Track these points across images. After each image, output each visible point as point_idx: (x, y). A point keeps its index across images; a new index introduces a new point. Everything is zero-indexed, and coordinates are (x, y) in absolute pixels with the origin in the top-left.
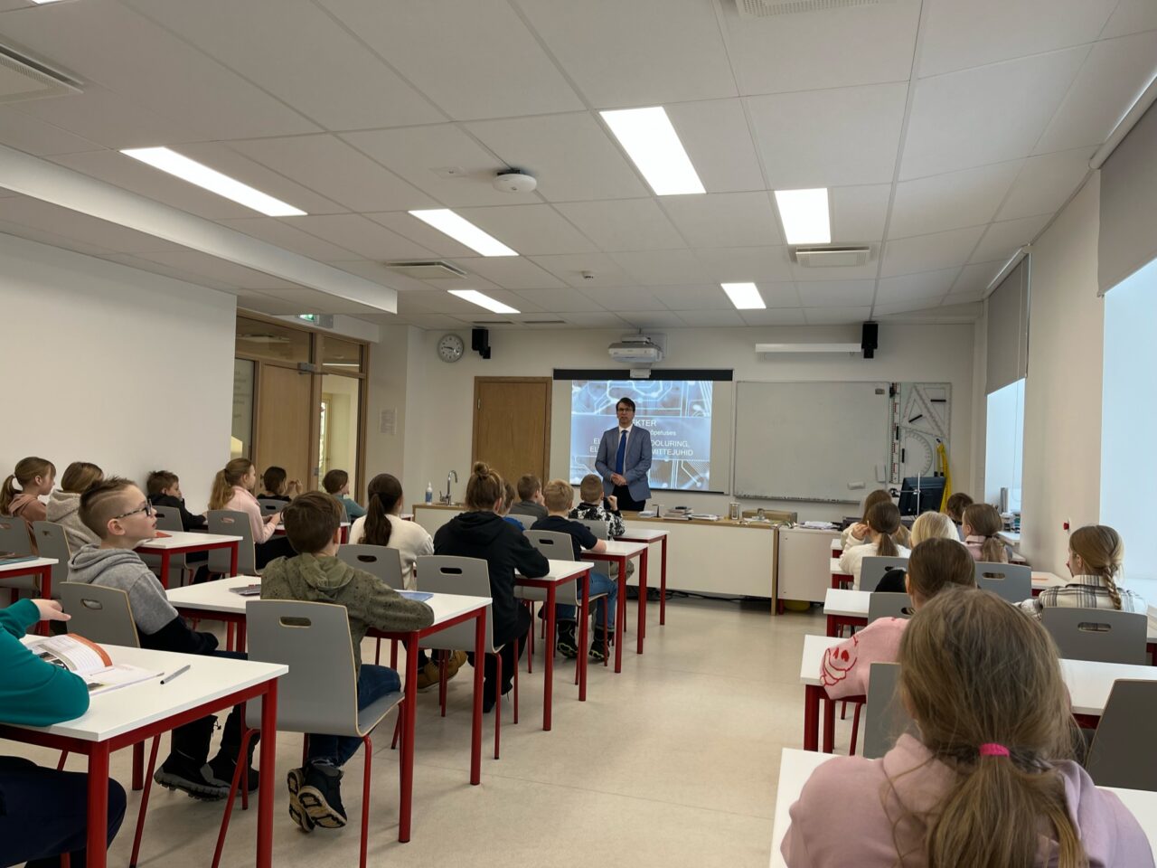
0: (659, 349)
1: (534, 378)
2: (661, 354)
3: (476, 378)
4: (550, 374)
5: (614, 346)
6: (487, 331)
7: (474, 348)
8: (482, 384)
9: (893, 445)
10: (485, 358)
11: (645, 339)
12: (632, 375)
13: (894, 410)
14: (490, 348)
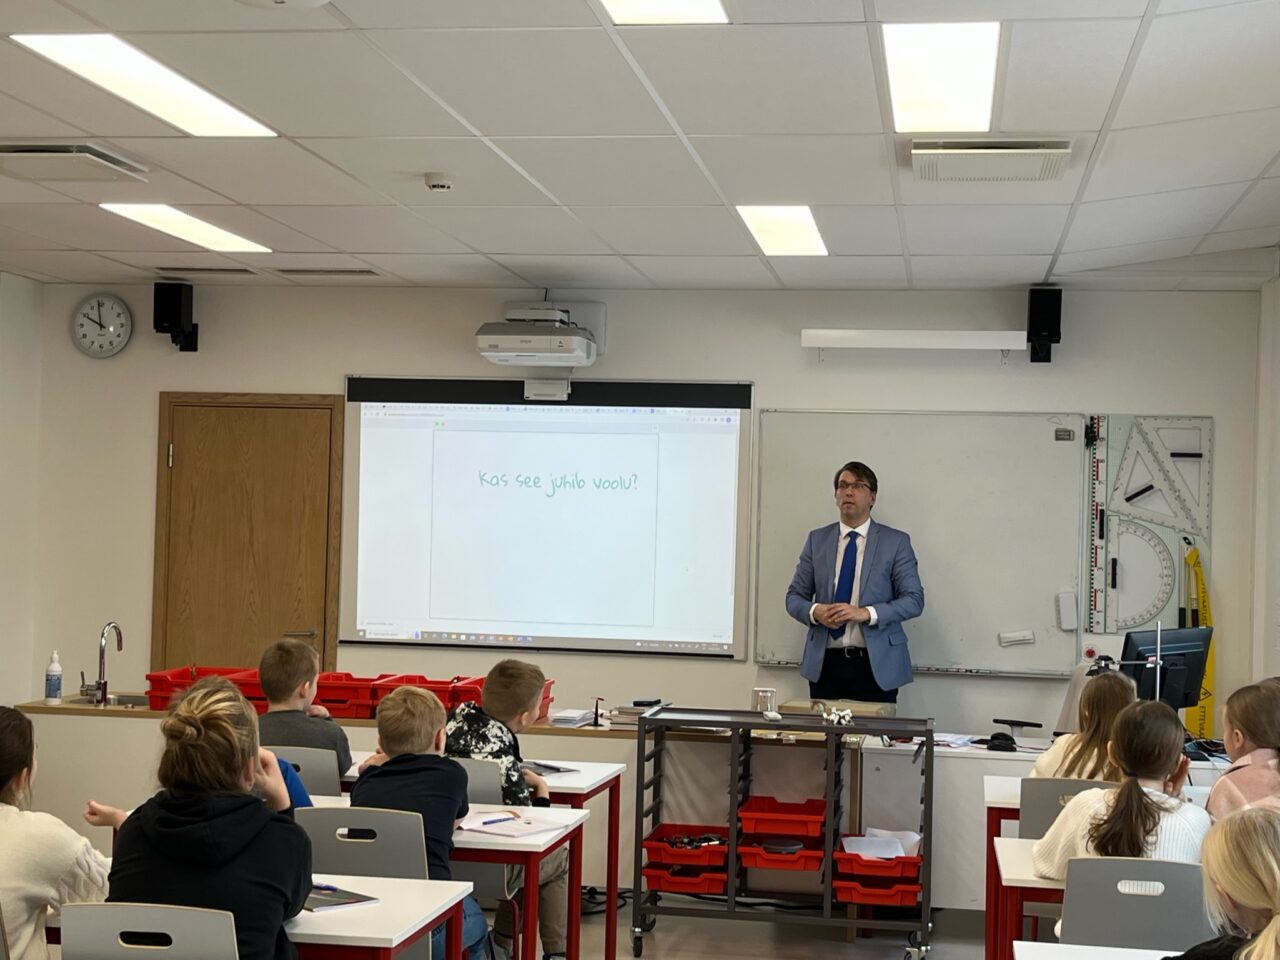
0: (590, 336)
1: (301, 397)
2: (593, 345)
3: (165, 397)
4: (339, 388)
5: (488, 329)
6: (190, 288)
7: (159, 326)
8: (176, 409)
9: (1094, 550)
10: (182, 349)
11: (559, 315)
12: (528, 394)
13: (1095, 476)
14: (196, 327)
